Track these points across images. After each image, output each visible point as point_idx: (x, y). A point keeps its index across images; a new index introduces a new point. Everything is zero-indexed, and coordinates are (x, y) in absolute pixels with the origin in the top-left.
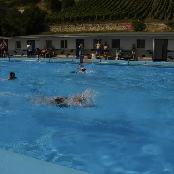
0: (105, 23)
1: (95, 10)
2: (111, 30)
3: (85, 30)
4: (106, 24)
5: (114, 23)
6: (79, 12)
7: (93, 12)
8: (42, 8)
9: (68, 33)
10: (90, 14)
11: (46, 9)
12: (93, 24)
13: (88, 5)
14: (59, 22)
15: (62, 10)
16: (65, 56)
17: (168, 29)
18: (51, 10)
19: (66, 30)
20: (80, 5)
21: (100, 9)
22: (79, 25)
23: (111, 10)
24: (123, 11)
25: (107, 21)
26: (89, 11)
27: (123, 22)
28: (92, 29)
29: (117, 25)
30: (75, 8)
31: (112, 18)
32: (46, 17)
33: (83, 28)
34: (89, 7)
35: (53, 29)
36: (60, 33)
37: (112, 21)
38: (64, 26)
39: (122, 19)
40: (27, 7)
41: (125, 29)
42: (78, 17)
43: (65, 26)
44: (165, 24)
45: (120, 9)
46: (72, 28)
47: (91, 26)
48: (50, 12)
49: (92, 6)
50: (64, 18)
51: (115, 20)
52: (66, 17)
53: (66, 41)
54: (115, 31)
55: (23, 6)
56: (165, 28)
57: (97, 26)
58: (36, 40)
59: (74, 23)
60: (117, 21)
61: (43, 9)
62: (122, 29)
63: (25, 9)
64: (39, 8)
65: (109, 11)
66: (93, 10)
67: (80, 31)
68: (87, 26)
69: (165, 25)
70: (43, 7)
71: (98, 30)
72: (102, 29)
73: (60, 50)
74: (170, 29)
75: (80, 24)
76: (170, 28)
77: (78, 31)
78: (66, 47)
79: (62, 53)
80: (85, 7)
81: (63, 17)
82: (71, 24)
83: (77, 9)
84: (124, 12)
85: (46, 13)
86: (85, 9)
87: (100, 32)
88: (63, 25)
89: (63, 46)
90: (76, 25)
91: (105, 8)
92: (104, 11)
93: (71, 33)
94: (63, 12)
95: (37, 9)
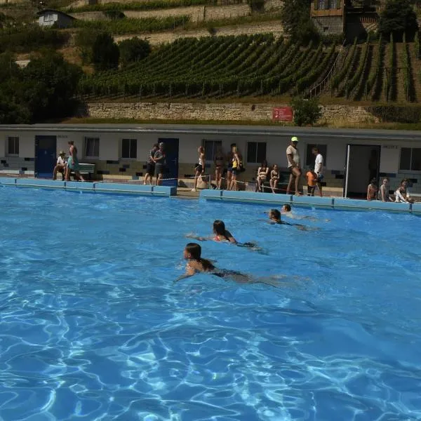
0: (223, 102)
1: (200, 69)
2: (238, 119)
3: (176, 116)
4: (227, 105)
5: (245, 103)
6: (162, 72)
7: (194, 73)
8: (69, 59)
9: (133, 121)
10: (188, 79)
11: (79, 63)
12: (194, 103)
13: (181, 57)
14: (112, 94)
15: (119, 66)
16: (130, 178)
17: (373, 121)
18: (92, 64)
19: (129, 114)
20: (164, 57)
21: (212, 69)
22: (162, 105)
23: (237, 73)
24: (266, 76)
25: (228, 96)
26: (185, 73)
27: (268, 101)
28: (193, 115)
29: (253, 108)
30: (152, 63)
31: (241, 91)
32: (82, 82)
33: (171, 112)
34: (186, 61)
35: (95, 111)
36: (113, 121)
37: (240, 97)
38: (124, 105)
39: (265, 93)
40: (33, 53)
41: (271, 117)
42: (160, 83)
43: (128, 105)
44: (365, 109)
45: (260, 70)
46: (142, 111)
47: (192, 108)
48: (89, 69)
49: (193, 61)
50: (127, 86)
51: (247, 95)
52: (130, 83)
54: (249, 122)
55: (23, 52)
56: (366, 119)
57: (204, 108)
58: (60, 136)
59: (150, 98)
60: (252, 97)
61: (73, 62)
62: (265, 118)
63: (31, 58)
64: (65, 58)
65: (233, 74)
66: (194, 69)
67: (162, 117)
68: (180, 106)
69: (365, 111)
70: (73, 58)
71: (207, 119)
72: (217, 116)
73: (117, 162)
74: (376, 122)
75: (165, 102)
76: (377, 120)
77: (159, 118)
78: (134, 155)
79: (123, 170)
80: (174, 62)
81: (122, 83)
82: (142, 100)
83: (155, 66)
84: (268, 79)
85: (82, 72)
86: (175, 68)
87: (211, 122)
88: (121, 102)
89: (125, 154)
90: (154, 103)
91: (224, 66)
92: (221, 73)
93: (140, 122)
94: (122, 71)
95: (60, 61)
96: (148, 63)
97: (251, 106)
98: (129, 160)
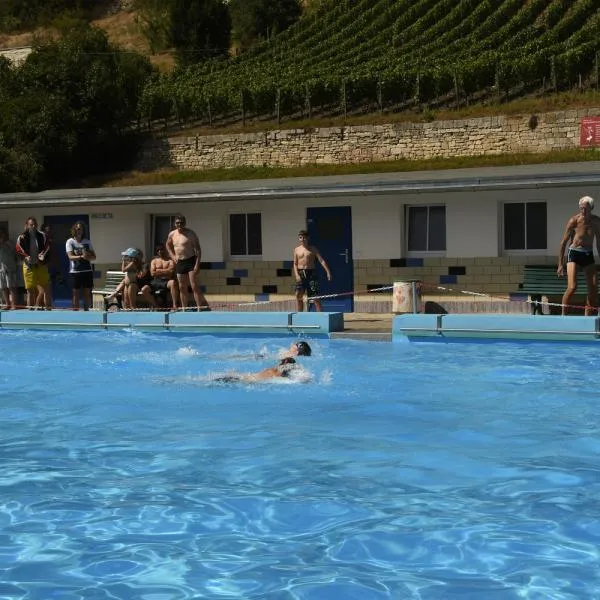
0: (462, 117)
1: (412, 43)
2: (498, 151)
3: (358, 156)
4: (472, 123)
5: (512, 114)
6: (327, 57)
7: (398, 55)
8: (121, 39)
9: (264, 172)
10: (382, 69)
11: (143, 48)
12: (397, 123)
13: (369, 19)
14: (217, 114)
15: (233, 50)
16: (250, 298)
18: (173, 50)
19: (254, 157)
20: (330, 22)
21: (439, 41)
22: (325, 132)
23: (495, 45)
24: (567, 43)
25: (473, 102)
26: (377, 54)
27: (568, 104)
28: (397, 150)
29: (533, 125)
30: (304, 38)
31: (504, 86)
32: (149, 91)
33: (346, 148)
34: (380, 28)
35: (186, 155)
36: (219, 174)
37: (502, 101)
38: (244, 137)
39: (561, 88)
40: (41, 32)
41: (577, 141)
42: (320, 85)
43: (251, 136)
45: (550, 33)
46: (285, 148)
47: (392, 134)
48: (165, 62)
49: (395, 26)
50: (247, 94)
51: (521, 94)
52: (255, 88)
53: (256, 219)
54: (525, 158)
55: (19, 29)
57: (421, 133)
59: (299, 118)
60: (531, 100)
61: (129, 46)
62: (561, 143)
63: (34, 43)
64: (110, 40)
65: (486, 48)
66: (398, 44)
67: (328, 159)
68: (367, 131)
70: (128, 37)
71: (427, 157)
72: (450, 148)
73: (221, 266)
75: (331, 125)
77: (319, 161)
78: (256, 248)
79: (234, 282)
80: (352, 32)
81: (236, 88)
82: (282, 126)
83: (312, 44)
84: (571, 49)
85: (149, 69)
86: (353, 45)
87: (438, 163)
88: (237, 132)
89: (237, 247)
90: (309, 131)
91: (467, 30)
92: (457, 50)
93: (279, 172)
94: (238, 61)
95: (99, 47)
96: (296, 37)
97: (527, 119)
98: (245, 260)
